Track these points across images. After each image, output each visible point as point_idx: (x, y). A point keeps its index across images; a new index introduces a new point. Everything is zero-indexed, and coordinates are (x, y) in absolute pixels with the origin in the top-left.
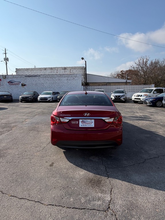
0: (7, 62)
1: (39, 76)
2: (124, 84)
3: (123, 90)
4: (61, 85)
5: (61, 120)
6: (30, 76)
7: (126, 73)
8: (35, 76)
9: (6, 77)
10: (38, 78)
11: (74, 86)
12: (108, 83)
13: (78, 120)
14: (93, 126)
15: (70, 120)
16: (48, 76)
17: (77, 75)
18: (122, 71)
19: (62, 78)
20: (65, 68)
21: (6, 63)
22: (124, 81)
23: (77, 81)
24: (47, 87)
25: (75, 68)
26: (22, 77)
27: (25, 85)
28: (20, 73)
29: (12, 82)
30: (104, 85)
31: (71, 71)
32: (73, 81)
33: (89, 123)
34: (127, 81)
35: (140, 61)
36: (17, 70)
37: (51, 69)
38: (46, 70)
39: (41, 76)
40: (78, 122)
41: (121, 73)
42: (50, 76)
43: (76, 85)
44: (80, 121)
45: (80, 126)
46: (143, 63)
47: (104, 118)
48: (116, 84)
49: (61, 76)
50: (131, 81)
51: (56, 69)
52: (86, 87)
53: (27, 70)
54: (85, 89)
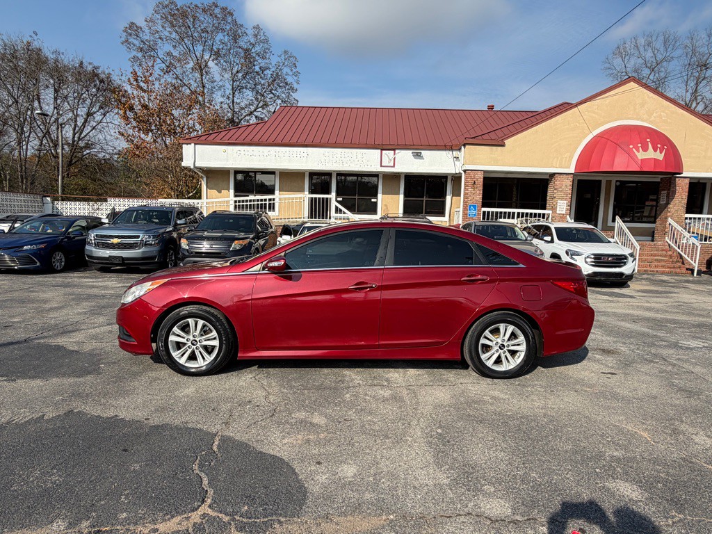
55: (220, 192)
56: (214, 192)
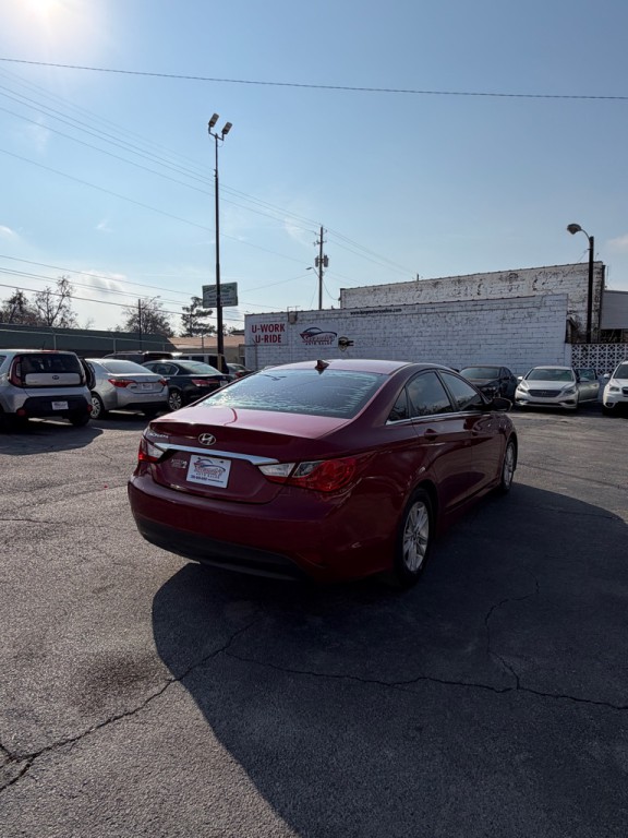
0: (323, 268)
1: (397, 310)
4: (473, 342)
5: (148, 450)
6: (367, 312)
8: (384, 311)
9: (296, 318)
10: (392, 318)
11: (529, 346)
13: (187, 456)
14: (224, 485)
15: (165, 454)
16: (429, 311)
17: (548, 298)
19: (479, 315)
20: (513, 276)
21: (321, 272)
23: (545, 325)
24: (421, 348)
25: (556, 271)
26: (343, 315)
27: (348, 344)
28: (354, 303)
29: (312, 335)
31: (538, 285)
32: (528, 325)
33: (214, 472)
36: (345, 293)
37: (459, 280)
38: (440, 286)
39: (404, 312)
40: (185, 463)
42: (437, 310)
43: (540, 340)
44: (194, 459)
45: (189, 479)
47: (255, 460)
49: (478, 308)
51: (478, 280)
52: (585, 349)
53: (375, 289)
54: (580, 356)
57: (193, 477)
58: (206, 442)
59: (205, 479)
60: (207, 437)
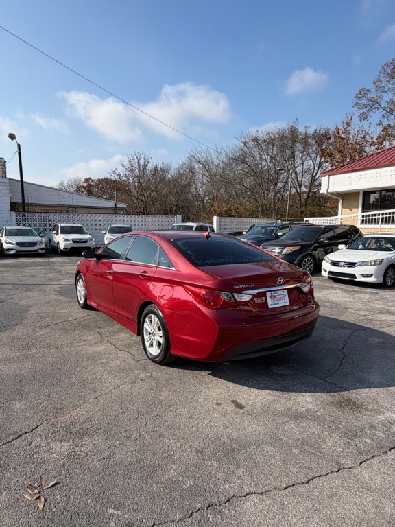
2: (111, 211)
3: (129, 226)
5: (236, 298)
7: (97, 185)
12: (70, 207)
13: (263, 294)
14: (288, 303)
15: (254, 296)
18: (87, 180)
22: (111, 204)
30: (62, 212)
33: (281, 298)
34: (117, 206)
35: (133, 162)
40: (264, 298)
41: (85, 185)
44: (268, 295)
45: (270, 307)
46: (139, 167)
48: (92, 211)
50: (125, 206)
52: (24, 215)
54: (21, 220)
55: (351, 210)
56: (346, 210)
57: (272, 305)
58: (280, 282)
59: (278, 304)
60: (281, 279)
